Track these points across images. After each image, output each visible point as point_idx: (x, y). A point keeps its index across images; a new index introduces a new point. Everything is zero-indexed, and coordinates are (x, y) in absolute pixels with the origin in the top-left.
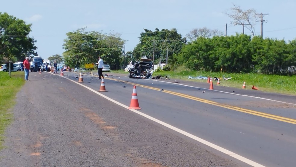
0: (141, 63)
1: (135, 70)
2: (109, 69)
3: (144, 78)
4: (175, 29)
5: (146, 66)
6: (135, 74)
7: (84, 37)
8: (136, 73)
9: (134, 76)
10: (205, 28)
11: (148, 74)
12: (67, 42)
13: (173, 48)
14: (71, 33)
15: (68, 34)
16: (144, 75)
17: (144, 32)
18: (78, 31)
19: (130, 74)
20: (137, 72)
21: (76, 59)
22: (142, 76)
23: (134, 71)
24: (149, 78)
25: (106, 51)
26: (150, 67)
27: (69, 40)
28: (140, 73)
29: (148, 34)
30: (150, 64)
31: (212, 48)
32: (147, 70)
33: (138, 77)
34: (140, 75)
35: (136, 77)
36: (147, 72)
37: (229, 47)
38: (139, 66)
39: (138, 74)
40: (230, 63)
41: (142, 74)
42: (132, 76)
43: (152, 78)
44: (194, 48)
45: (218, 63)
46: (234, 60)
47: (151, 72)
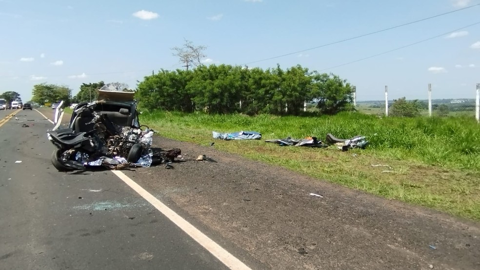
0: (98, 108)
1: (81, 137)
3: (121, 169)
6: (79, 156)
7: (45, 87)
8: (84, 148)
10: (118, 83)
11: (134, 150)
12: (34, 91)
14: (37, 85)
15: (35, 86)
16: (120, 154)
17: (83, 85)
18: (42, 84)
19: (60, 154)
20: (88, 141)
22: (112, 156)
23: (74, 141)
25: (60, 96)
26: (134, 119)
27: (36, 89)
28: (101, 145)
30: (130, 109)
32: (125, 131)
33: (97, 163)
34: (104, 155)
35: (86, 164)
36: (127, 138)
37: (212, 78)
38: (93, 117)
39: (93, 152)
40: (218, 100)
41: (110, 147)
42: (68, 165)
43: (149, 161)
44: (155, 83)
45: (203, 100)
46: (223, 96)
47: (143, 140)
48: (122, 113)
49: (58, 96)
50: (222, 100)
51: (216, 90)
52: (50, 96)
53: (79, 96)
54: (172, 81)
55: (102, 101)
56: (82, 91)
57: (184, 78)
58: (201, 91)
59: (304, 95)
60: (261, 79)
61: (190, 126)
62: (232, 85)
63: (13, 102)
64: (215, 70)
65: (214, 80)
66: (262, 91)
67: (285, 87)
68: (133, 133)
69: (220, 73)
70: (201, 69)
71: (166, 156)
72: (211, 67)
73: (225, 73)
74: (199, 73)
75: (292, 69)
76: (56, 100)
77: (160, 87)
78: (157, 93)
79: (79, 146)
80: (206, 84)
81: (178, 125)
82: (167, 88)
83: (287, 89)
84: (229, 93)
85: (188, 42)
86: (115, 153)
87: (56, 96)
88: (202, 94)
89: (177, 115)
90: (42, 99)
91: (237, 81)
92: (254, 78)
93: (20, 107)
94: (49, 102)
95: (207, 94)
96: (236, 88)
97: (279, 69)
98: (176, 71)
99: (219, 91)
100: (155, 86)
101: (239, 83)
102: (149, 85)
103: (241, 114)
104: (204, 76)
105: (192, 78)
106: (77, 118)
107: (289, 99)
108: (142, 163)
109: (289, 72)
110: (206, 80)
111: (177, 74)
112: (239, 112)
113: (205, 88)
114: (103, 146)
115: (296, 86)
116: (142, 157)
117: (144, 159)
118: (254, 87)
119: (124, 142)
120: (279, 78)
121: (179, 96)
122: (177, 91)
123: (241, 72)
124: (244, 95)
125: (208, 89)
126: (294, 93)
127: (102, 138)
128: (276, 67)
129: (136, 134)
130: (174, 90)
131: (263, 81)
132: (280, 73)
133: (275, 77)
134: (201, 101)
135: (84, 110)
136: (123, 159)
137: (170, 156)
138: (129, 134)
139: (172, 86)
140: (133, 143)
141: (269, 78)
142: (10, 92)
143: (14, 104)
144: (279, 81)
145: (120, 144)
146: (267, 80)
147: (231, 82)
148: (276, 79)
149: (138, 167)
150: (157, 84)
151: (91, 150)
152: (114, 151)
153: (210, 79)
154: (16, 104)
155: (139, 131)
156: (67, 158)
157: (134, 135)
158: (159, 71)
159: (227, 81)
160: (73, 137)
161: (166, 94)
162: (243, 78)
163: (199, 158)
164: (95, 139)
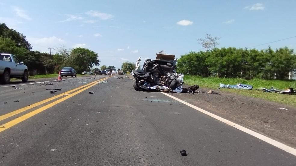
0: (156, 62)
1: (147, 74)
3: (166, 92)
5: (166, 66)
6: (146, 83)
7: (128, 64)
8: (148, 80)
9: (144, 86)
11: (173, 83)
16: (166, 85)
18: (126, 62)
19: (137, 82)
20: (150, 77)
22: (161, 85)
24: (176, 90)
26: (173, 69)
28: (156, 80)
32: (169, 74)
33: (154, 88)
34: (158, 84)
35: (149, 88)
36: (170, 77)
37: (222, 56)
38: (153, 66)
39: (152, 83)
40: (226, 69)
41: (161, 81)
42: (141, 87)
43: (181, 90)
45: (215, 69)
46: (229, 67)
47: (178, 79)
48: (168, 66)
50: (228, 70)
51: (225, 63)
54: (197, 58)
55: (158, 59)
57: (205, 56)
58: (214, 63)
59: (289, 67)
60: (256, 56)
61: (206, 83)
62: (235, 60)
63: (112, 71)
64: (224, 51)
65: (224, 57)
66: (256, 64)
67: (274, 61)
68: (173, 75)
69: (228, 52)
70: (216, 50)
71: (190, 89)
72: (222, 49)
73: (231, 53)
74: (214, 52)
75: (280, 49)
77: (189, 62)
78: (188, 65)
79: (146, 78)
80: (218, 59)
81: (199, 82)
82: (194, 62)
83: (275, 63)
84: (233, 65)
85: (208, 35)
86: (163, 85)
88: (215, 65)
89: (198, 78)
90: (126, 70)
91: (239, 57)
92: (251, 55)
93: (115, 74)
95: (219, 65)
96: (238, 62)
97: (270, 49)
98: (200, 52)
99: (226, 64)
100: (186, 61)
101: (241, 58)
102: (183, 60)
103: (241, 78)
104: (217, 54)
105: (209, 56)
106: (146, 67)
107: (276, 69)
108: (177, 91)
109: (277, 51)
110: (218, 57)
111: (200, 54)
112: (240, 77)
113: (217, 61)
114: (157, 80)
115: (282, 60)
116: (177, 88)
117: (178, 89)
118: (251, 61)
119: (168, 79)
120: (270, 55)
121: (201, 67)
122: (200, 63)
123: (242, 52)
124: (243, 67)
125: (219, 62)
126: (280, 65)
127: (157, 77)
128: (268, 48)
129: (175, 75)
130: (198, 63)
131: (258, 57)
132: (271, 52)
133: (266, 54)
134: (214, 69)
135: (149, 63)
136: (167, 87)
137: (193, 89)
138: (171, 75)
139: (197, 61)
140: (173, 80)
141: (262, 55)
143: (113, 72)
144: (269, 57)
145: (166, 80)
146: (260, 56)
147: (235, 58)
148: (267, 56)
149: (174, 92)
150: (188, 60)
151: (151, 81)
152: (163, 83)
153: (221, 56)
154: (114, 72)
155: (176, 74)
156: (140, 83)
157: (174, 76)
158: (190, 52)
159: (232, 57)
160: (144, 74)
161: (193, 65)
162: (243, 56)
163: (210, 92)
164: (154, 76)
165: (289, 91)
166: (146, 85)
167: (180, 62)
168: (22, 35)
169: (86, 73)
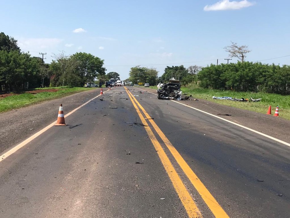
0: (169, 85)
1: (164, 92)
2: (149, 86)
3: (172, 100)
4: (182, 65)
5: (174, 87)
7: (138, 70)
8: (164, 94)
11: (176, 95)
12: (131, 72)
13: (182, 75)
14: (133, 68)
15: (131, 69)
16: (173, 96)
17: (167, 67)
18: (136, 67)
19: (159, 95)
21: (135, 80)
23: (162, 92)
24: (178, 99)
25: (149, 77)
26: (178, 88)
28: (168, 94)
29: (169, 68)
30: (178, 85)
31: (221, 72)
32: (175, 91)
33: (167, 98)
34: (169, 96)
35: (165, 98)
36: (175, 93)
37: (237, 71)
38: (167, 87)
39: (166, 95)
40: (238, 83)
43: (180, 99)
44: (207, 72)
46: (241, 81)
47: (179, 93)
48: (175, 86)
49: (147, 77)
51: (237, 78)
52: (141, 76)
53: (163, 77)
54: (216, 72)
55: (170, 83)
56: (166, 73)
62: (247, 75)
68: (177, 91)
71: (185, 98)
76: (146, 80)
80: (231, 74)
82: (213, 75)
84: (245, 80)
85: (234, 44)
86: (171, 96)
87: (146, 77)
94: (141, 82)
96: (249, 77)
98: (221, 65)
102: (203, 73)
104: (232, 69)
105: (226, 70)
125: (232, 77)
127: (169, 92)
139: (216, 75)
142: (112, 73)
145: (173, 94)
156: (161, 96)
159: (245, 73)
160: (162, 91)
161: (212, 79)
163: (195, 100)
164: (167, 93)
165: (242, 100)
166: (163, 97)
167: (200, 75)
168: (13, 39)
169: (89, 85)
